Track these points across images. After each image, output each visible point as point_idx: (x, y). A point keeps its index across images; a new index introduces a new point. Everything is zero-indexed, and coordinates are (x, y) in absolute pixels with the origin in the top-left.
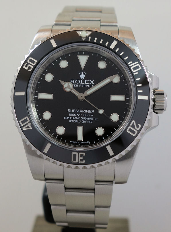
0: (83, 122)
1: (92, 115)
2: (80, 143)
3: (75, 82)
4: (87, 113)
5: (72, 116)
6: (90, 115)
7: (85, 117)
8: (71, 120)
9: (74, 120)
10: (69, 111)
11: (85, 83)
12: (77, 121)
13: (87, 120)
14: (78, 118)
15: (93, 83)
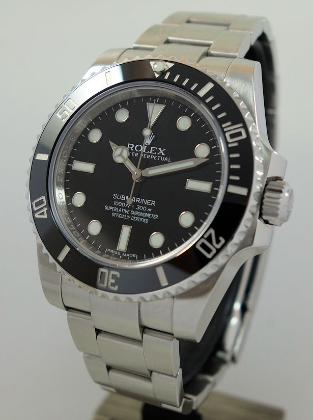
0: (133, 219)
1: (150, 210)
2: (121, 255)
3: (134, 148)
4: (143, 205)
5: (118, 207)
6: (147, 209)
7: (139, 211)
8: (115, 212)
9: (120, 213)
10: (115, 196)
11: (151, 152)
12: (124, 216)
13: (141, 217)
14: (127, 211)
15: (163, 154)
